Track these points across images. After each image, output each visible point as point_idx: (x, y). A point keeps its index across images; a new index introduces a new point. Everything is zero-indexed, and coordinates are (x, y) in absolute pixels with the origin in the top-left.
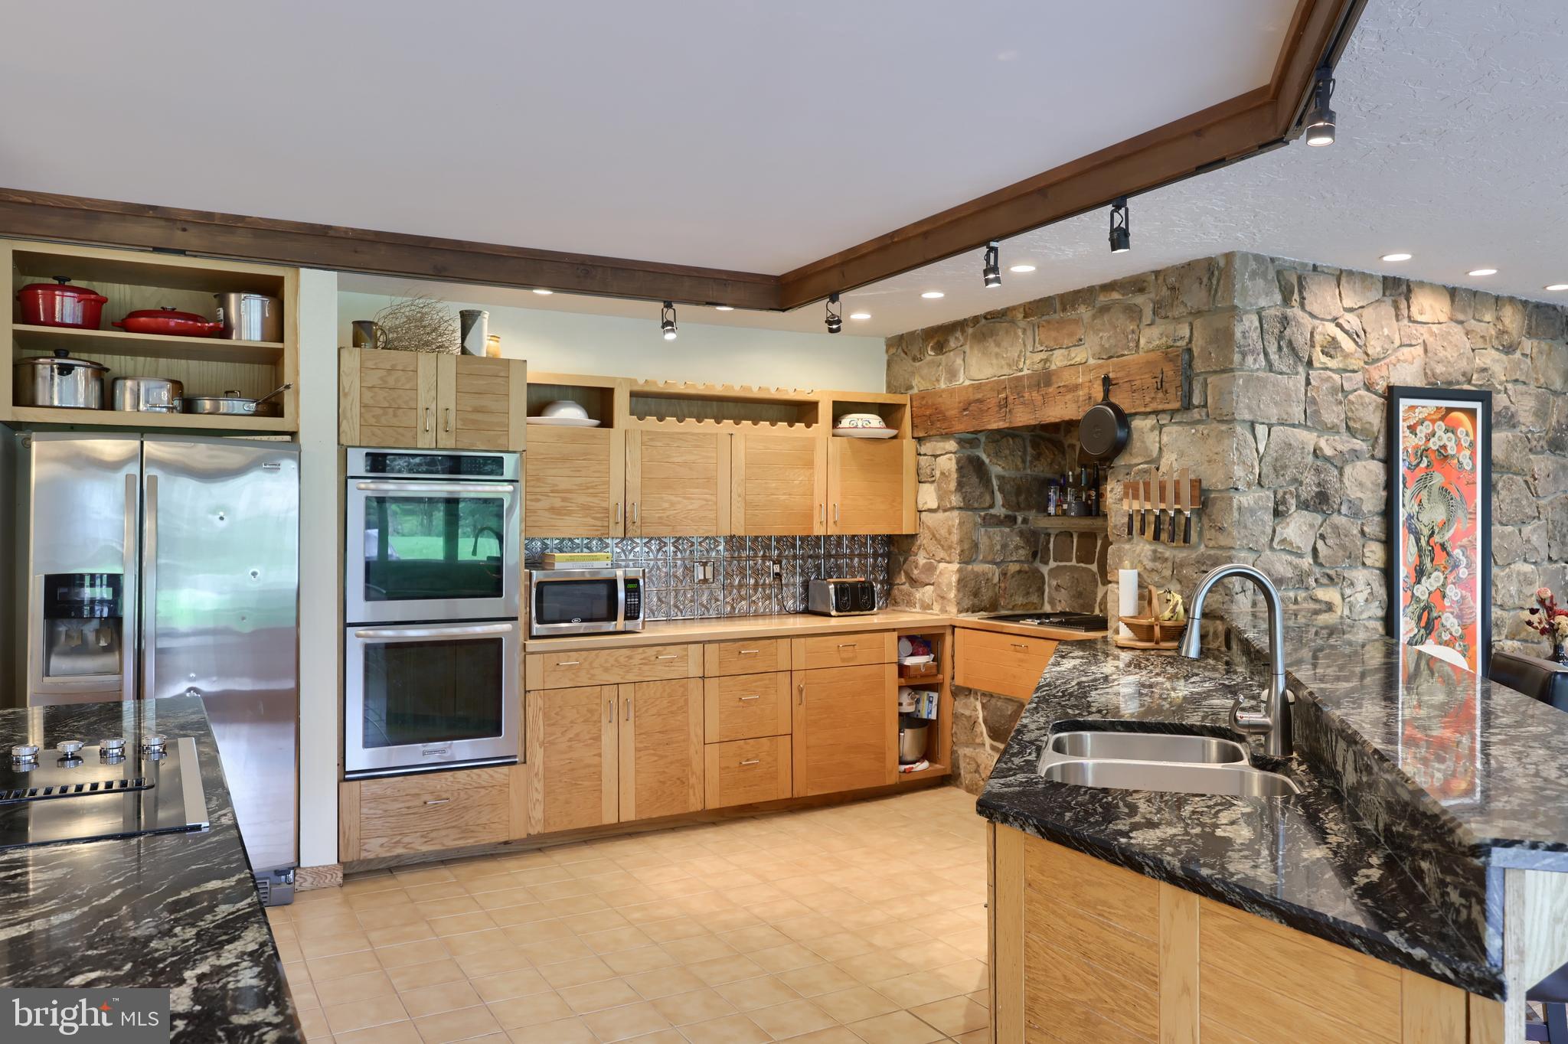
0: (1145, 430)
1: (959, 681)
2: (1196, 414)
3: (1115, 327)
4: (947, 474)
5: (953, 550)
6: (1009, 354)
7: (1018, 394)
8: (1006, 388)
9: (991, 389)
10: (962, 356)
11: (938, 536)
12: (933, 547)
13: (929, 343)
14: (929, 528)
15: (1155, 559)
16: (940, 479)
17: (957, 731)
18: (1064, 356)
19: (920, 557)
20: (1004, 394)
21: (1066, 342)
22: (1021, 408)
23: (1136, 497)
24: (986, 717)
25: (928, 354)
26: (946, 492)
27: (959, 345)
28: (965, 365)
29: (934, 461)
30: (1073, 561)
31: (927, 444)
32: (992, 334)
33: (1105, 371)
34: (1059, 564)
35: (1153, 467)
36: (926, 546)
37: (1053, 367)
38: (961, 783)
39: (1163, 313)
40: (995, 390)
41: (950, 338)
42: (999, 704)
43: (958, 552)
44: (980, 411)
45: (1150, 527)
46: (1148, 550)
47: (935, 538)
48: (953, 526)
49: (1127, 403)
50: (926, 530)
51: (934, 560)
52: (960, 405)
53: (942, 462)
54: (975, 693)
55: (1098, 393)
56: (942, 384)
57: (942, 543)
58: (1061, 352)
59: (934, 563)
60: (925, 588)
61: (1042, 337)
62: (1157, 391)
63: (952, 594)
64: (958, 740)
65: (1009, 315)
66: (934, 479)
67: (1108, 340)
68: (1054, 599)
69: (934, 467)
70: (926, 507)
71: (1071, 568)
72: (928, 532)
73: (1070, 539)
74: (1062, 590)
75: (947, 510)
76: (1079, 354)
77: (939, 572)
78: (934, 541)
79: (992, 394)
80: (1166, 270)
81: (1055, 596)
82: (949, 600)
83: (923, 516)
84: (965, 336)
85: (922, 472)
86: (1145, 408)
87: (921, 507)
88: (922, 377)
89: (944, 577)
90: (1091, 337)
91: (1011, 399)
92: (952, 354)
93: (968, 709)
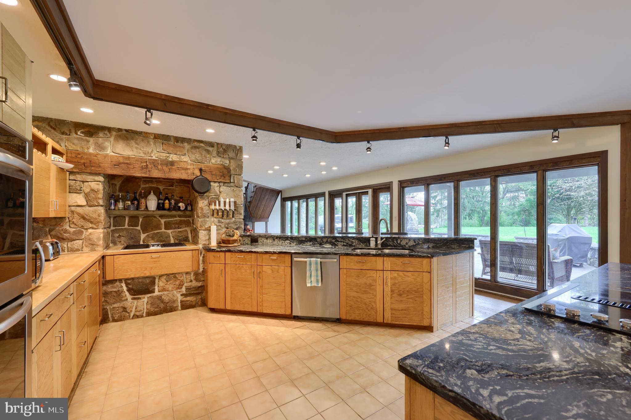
0: (215, 186)
1: (109, 278)
2: (232, 184)
3: (202, 154)
4: (96, 190)
5: (100, 223)
6: (145, 149)
7: (154, 166)
8: (147, 162)
9: (137, 161)
10: (109, 142)
11: (87, 217)
12: (81, 222)
13: (80, 130)
14: (78, 214)
15: (219, 222)
16: (89, 192)
17: (107, 300)
18: (178, 157)
19: (69, 227)
20: (145, 164)
21: (178, 153)
22: (156, 171)
23: (215, 205)
24: (129, 288)
25: (77, 134)
26: (94, 198)
27: (107, 137)
28: (112, 146)
29: (83, 183)
30: (126, 226)
31: (77, 176)
32: (132, 139)
33: (200, 167)
34: (117, 228)
35: (218, 197)
36: (75, 222)
37: (170, 160)
38: (109, 320)
39: (220, 155)
40: (139, 161)
41: (99, 132)
42: (140, 280)
43: (103, 224)
44: (128, 168)
45: (220, 214)
46: (216, 220)
47: (84, 218)
48: (101, 213)
49: (209, 178)
50: (76, 215)
51: (82, 228)
52: (112, 163)
53: (91, 185)
54: (120, 281)
55: (198, 173)
56: (91, 151)
57: (92, 221)
58: (175, 155)
59: (83, 230)
60: (74, 242)
61: (164, 148)
62: (221, 176)
63: (101, 242)
64: (108, 303)
65: (143, 134)
66: (82, 192)
67: (198, 157)
68: (116, 241)
69: (82, 186)
70: (75, 204)
71: (125, 229)
72: (77, 216)
73: (124, 218)
74: (122, 237)
75: (94, 206)
76: (185, 158)
77: (88, 234)
78: (82, 220)
79: (137, 162)
80: (221, 144)
81: (116, 240)
82: (98, 245)
83: (73, 208)
84: (111, 134)
85: (72, 188)
86: (216, 180)
87: (71, 204)
88: (73, 144)
89: (92, 236)
90: (190, 154)
91: (150, 166)
92: (100, 139)
93: (115, 288)
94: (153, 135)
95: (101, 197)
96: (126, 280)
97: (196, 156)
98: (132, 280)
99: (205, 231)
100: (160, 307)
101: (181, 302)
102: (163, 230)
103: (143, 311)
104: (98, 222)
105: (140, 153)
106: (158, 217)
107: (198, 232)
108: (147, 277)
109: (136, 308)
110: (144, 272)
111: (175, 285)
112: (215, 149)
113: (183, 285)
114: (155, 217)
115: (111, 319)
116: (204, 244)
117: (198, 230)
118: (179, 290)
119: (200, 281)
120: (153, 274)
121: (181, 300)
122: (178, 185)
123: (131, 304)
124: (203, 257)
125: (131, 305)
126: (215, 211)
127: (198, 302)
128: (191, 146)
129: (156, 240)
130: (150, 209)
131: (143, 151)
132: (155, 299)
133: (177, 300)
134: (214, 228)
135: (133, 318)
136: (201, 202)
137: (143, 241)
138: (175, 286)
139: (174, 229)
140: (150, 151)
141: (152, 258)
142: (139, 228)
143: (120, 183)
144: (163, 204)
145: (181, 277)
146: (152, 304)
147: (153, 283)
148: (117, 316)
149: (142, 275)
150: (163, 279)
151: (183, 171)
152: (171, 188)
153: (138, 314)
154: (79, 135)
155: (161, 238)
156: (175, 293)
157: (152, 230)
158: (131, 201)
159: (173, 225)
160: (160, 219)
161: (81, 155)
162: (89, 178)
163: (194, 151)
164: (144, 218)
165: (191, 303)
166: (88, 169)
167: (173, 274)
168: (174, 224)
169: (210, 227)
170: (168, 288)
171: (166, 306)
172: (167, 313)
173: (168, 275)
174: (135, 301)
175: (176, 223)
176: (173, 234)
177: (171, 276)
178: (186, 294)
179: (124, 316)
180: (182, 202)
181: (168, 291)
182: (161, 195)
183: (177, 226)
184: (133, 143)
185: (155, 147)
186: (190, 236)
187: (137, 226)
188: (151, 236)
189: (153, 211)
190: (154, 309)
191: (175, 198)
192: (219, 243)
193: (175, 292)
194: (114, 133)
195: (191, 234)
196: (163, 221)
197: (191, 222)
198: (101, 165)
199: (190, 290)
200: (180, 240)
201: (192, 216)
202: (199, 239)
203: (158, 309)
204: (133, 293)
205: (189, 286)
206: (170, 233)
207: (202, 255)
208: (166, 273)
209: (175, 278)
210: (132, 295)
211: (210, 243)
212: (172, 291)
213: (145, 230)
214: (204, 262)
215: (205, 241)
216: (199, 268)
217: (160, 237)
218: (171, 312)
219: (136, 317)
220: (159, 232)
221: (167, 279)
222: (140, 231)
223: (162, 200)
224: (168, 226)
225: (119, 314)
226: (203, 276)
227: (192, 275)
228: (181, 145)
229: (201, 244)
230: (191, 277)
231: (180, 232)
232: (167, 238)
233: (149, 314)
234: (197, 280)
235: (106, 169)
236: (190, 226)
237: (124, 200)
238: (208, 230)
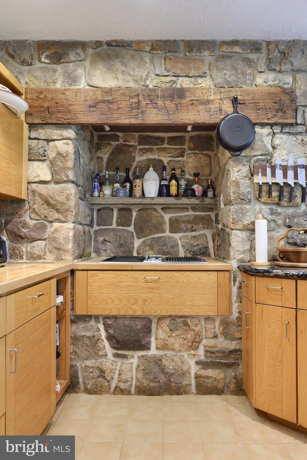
0: (264, 135)
1: (80, 311)
2: (299, 128)
3: (236, 70)
4: (65, 154)
5: (70, 213)
6: (136, 73)
7: (151, 101)
8: (138, 95)
9: (123, 94)
10: (84, 68)
11: (52, 202)
12: (44, 210)
13: (44, 52)
14: (41, 195)
15: (272, 214)
16: (55, 158)
17: (77, 350)
18: (191, 82)
19: (29, 218)
20: (135, 100)
21: (193, 73)
22: (154, 111)
23: (264, 174)
24: (109, 333)
25: (40, 61)
26: (61, 169)
27: (80, 59)
28: (87, 75)
29: (48, 144)
30: (114, 226)
31: (41, 131)
32: (117, 56)
33: (232, 95)
34: (102, 227)
35: (269, 158)
36: (37, 210)
37: (179, 86)
38: (79, 389)
39: (273, 67)
40: (126, 96)
41: (70, 52)
42: (127, 322)
43: (74, 214)
44: (110, 109)
45: (275, 194)
46: (266, 209)
47: (48, 203)
48: (71, 194)
49: (253, 118)
50: (37, 198)
51: (45, 221)
52: (87, 103)
53: (58, 145)
54: (97, 318)
55: (228, 107)
56: (58, 85)
57: (58, 207)
58: (187, 79)
59: (47, 223)
60: (34, 243)
61: (169, 66)
62: (277, 111)
63: (70, 246)
64: (78, 356)
65: (135, 46)
66: (45, 158)
67: (230, 76)
68: (100, 249)
69: (47, 149)
70: (36, 179)
71: (113, 230)
72: (39, 199)
73: (112, 212)
74: (108, 243)
75: (62, 183)
76: (206, 83)
77: (52, 230)
78: (45, 205)
79: (124, 98)
80: (276, 41)
81: (101, 247)
82: (66, 251)
83: (34, 186)
84: (86, 53)
85: (33, 151)
86: (266, 121)
87: (31, 179)
88: (35, 77)
89: (59, 234)
90: (214, 73)
91: (143, 103)
92: (71, 64)
93: (89, 330)
94: (150, 44)
95: (71, 166)
96: (106, 317)
97: (225, 74)
98: (114, 320)
99: (243, 232)
100: (159, 382)
101: (197, 377)
102: (167, 233)
103: (130, 383)
104: (67, 210)
105: (128, 81)
106: (160, 211)
107: (229, 234)
108: (137, 318)
109: (120, 374)
110: (133, 307)
111: (185, 339)
112: (263, 55)
113: (199, 342)
114: (155, 210)
115: (82, 386)
116: (241, 261)
117: (228, 230)
118: (192, 352)
119: (233, 339)
120: (147, 313)
121: (195, 374)
122: (191, 154)
123: (112, 364)
124: (240, 288)
125: (112, 367)
126: (265, 188)
127: (229, 383)
128: (215, 57)
129: (156, 250)
130: (147, 195)
131: (133, 76)
132: (150, 362)
133: (189, 373)
134: (262, 226)
135: (114, 394)
136: (236, 169)
137: (138, 252)
138: (185, 342)
139: (185, 232)
140: (144, 75)
141: (147, 282)
142: (131, 229)
143: (107, 155)
144: (168, 187)
145: (196, 325)
146: (146, 372)
147: (148, 331)
148: (91, 384)
149: (130, 313)
150: (165, 324)
151: (201, 107)
152: (180, 159)
153: (122, 385)
154: (44, 63)
155: (164, 247)
156: (186, 356)
157: (151, 232)
158: (121, 184)
159: (183, 225)
160: (163, 213)
161: (44, 94)
162: (55, 133)
163: (221, 64)
164: (139, 210)
165: (215, 383)
166: (53, 117)
167: (181, 317)
168: (184, 222)
169: (253, 223)
170: (173, 345)
171: (170, 380)
172: (171, 394)
173: (173, 318)
174: (119, 361)
175: (188, 222)
176: (183, 240)
177: (178, 320)
178: (206, 362)
179: (101, 386)
180: (197, 183)
181: (173, 350)
182: (164, 172)
183: (189, 226)
184: (118, 65)
185: (153, 68)
186: (211, 245)
187: (129, 225)
188: (148, 242)
189: (152, 198)
190: (148, 383)
191: (187, 176)
192: (272, 259)
193: (185, 354)
194: (90, 51)
195: (214, 242)
196: (167, 217)
197: (214, 219)
198: (71, 108)
199: (213, 355)
200: (194, 252)
201: (214, 207)
202: (231, 249)
203: (155, 384)
204: (115, 346)
205: (211, 347)
206: (178, 239)
207: (237, 284)
208: (170, 313)
209: (185, 325)
210: (114, 348)
211: (253, 258)
212: (180, 351)
213: (141, 231)
214: (240, 298)
215: (244, 252)
216: (230, 312)
217: (162, 246)
218: (178, 394)
219: (120, 391)
220: (162, 237)
221: (172, 327)
222: (133, 233)
223: (166, 180)
224: (175, 226)
225: (94, 380)
226: (239, 329)
227: (217, 323)
228: (197, 57)
229: (235, 258)
230: (215, 328)
231: (195, 237)
232: (173, 247)
233: (142, 391)
234: (226, 335)
235: (77, 115)
236: (212, 228)
237: (112, 182)
238: (248, 230)
